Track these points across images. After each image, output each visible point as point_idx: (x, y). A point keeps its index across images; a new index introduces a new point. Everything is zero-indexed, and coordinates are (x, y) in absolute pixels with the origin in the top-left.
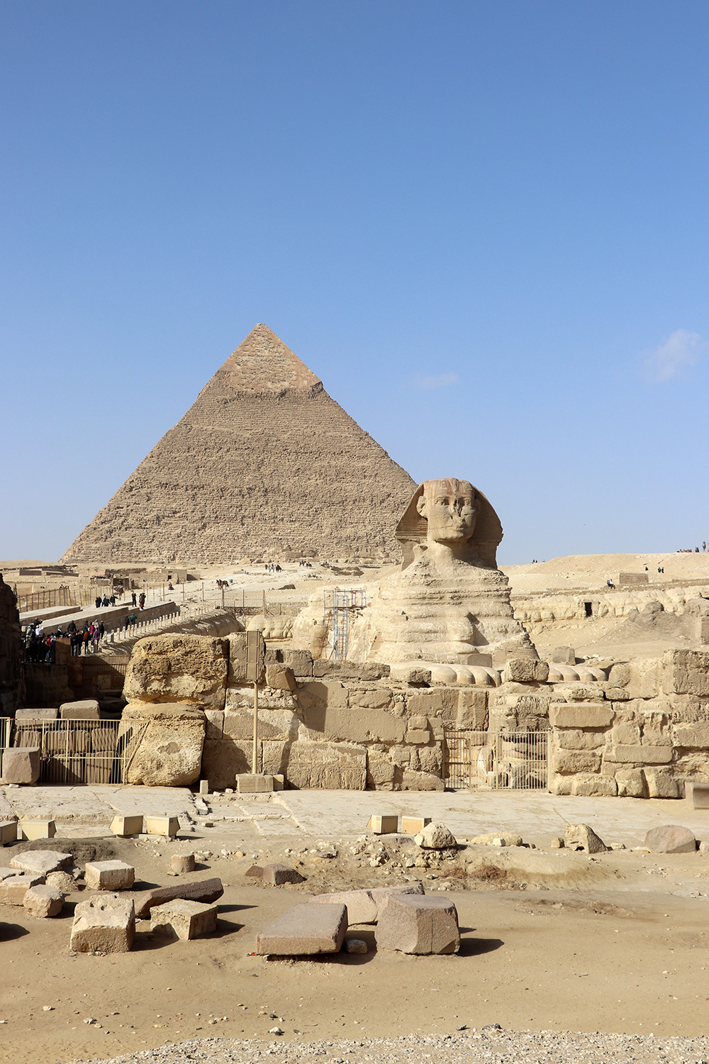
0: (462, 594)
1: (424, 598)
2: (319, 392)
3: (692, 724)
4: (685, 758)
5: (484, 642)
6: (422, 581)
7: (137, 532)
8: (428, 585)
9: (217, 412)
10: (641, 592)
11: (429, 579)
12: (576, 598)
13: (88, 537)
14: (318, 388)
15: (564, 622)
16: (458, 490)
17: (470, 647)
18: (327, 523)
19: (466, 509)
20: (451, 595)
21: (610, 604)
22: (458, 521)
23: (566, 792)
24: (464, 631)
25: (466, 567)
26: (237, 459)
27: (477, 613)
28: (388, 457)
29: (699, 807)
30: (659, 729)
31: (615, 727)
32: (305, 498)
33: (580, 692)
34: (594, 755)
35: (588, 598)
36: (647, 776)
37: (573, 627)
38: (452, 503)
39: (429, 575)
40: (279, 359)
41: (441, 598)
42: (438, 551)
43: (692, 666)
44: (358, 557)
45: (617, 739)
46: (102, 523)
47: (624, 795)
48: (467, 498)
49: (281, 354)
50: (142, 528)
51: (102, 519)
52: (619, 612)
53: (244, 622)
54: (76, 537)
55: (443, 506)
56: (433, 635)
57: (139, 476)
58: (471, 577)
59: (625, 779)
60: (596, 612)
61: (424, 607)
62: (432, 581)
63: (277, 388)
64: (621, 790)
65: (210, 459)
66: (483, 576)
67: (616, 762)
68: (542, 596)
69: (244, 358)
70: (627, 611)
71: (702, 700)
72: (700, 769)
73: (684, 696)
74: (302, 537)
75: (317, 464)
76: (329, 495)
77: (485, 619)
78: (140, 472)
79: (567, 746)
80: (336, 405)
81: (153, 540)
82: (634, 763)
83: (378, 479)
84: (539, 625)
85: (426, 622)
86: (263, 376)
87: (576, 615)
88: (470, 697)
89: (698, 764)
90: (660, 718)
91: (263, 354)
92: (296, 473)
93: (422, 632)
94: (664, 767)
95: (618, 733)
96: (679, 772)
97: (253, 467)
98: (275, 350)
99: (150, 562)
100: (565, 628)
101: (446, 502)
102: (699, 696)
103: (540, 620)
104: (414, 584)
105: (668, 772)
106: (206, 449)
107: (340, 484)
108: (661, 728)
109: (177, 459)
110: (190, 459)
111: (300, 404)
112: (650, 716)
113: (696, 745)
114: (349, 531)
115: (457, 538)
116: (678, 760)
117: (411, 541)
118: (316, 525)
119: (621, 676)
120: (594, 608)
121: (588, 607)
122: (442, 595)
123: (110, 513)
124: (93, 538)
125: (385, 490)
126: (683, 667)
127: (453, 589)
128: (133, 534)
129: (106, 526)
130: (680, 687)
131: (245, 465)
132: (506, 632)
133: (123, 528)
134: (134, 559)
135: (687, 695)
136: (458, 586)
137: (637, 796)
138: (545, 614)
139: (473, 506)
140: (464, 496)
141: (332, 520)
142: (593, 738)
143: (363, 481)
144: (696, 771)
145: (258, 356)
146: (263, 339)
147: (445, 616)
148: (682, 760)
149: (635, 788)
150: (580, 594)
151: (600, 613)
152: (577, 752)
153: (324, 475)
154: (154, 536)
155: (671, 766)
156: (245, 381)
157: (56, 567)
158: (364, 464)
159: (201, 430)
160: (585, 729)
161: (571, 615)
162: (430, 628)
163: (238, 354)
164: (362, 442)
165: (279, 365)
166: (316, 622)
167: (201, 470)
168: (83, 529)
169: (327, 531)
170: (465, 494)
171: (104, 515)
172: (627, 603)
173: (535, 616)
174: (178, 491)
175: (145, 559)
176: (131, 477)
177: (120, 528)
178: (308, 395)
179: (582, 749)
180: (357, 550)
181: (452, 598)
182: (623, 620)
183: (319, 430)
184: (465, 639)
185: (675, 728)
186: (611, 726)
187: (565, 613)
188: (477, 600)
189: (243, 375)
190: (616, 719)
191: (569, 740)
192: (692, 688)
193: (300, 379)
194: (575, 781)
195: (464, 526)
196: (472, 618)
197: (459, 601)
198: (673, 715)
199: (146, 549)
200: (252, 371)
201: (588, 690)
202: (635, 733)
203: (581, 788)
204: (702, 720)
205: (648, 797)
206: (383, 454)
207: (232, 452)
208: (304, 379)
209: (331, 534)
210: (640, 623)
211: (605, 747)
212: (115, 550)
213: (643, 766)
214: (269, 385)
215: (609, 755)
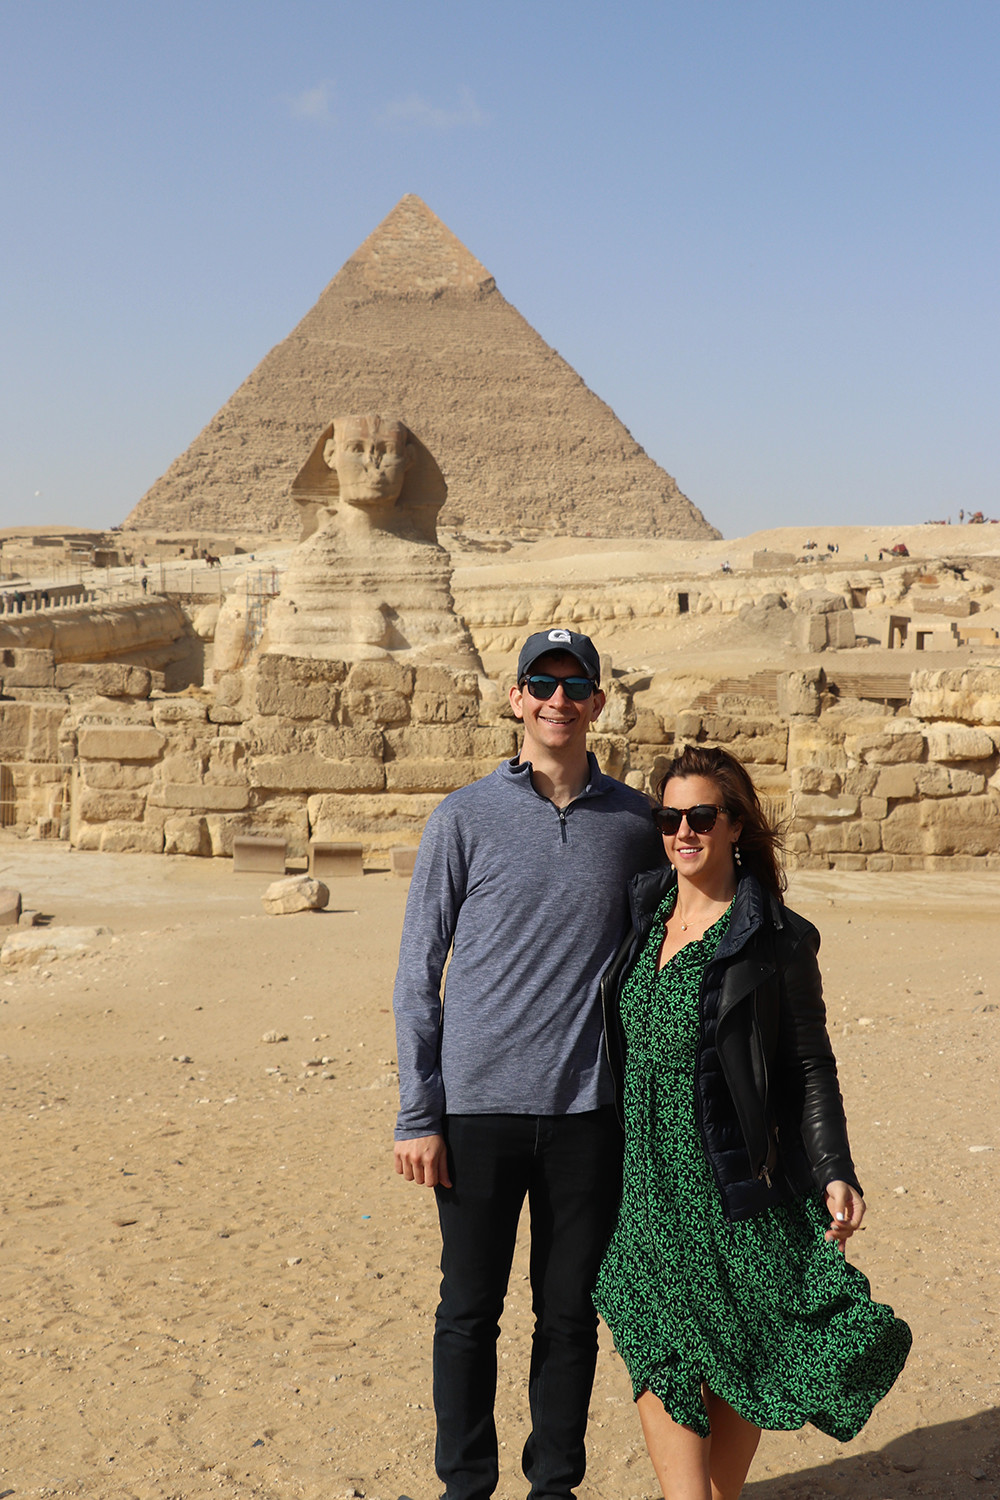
0: (379, 578)
1: (323, 583)
2: (490, 292)
3: (280, 757)
4: (269, 804)
5: (403, 644)
6: (322, 559)
7: (225, 488)
8: (331, 564)
9: (343, 320)
10: (763, 580)
11: (334, 556)
12: (666, 587)
13: (158, 494)
14: (488, 287)
15: (646, 621)
16: (377, 431)
17: (381, 652)
18: (493, 478)
19: (389, 458)
20: (362, 579)
21: (715, 596)
22: (374, 474)
23: (92, 846)
24: (373, 629)
25: (389, 540)
26: (370, 386)
27: (396, 604)
28: (584, 386)
29: (240, 868)
30: (231, 762)
31: (167, 759)
32: (463, 443)
33: (171, 712)
34: (134, 797)
35: (683, 587)
36: (210, 827)
37: (658, 627)
38: (368, 449)
39: (334, 551)
40: (435, 244)
41: (348, 583)
42: (350, 516)
43: (286, 676)
44: (519, 526)
45: (168, 776)
46: (179, 475)
47: (174, 850)
48: (390, 442)
49: (438, 238)
50: (232, 482)
51: (178, 470)
52: (727, 607)
53: (193, 614)
54: (142, 494)
55: (355, 454)
56: (330, 634)
57: (231, 410)
58: (395, 554)
59: (178, 830)
60: (695, 607)
61: (324, 595)
62: (337, 559)
63: (429, 286)
64: (169, 844)
65: (332, 386)
66: (413, 553)
67: (165, 807)
68: (618, 583)
69: (386, 243)
70: (739, 605)
71: (299, 724)
72: (292, 819)
73: (272, 718)
74: (458, 498)
75: (483, 395)
76: (497, 439)
77: (408, 613)
78: (233, 404)
79: (96, 783)
80: (513, 310)
81: (248, 500)
82: (192, 808)
83: (568, 416)
84: (610, 624)
85: (323, 616)
86: (411, 269)
87: (665, 610)
88: (44, 716)
89: (288, 811)
90: (232, 748)
91: (412, 238)
92: (452, 407)
93: (314, 629)
94: (235, 815)
95: (170, 768)
96: (259, 822)
97: (392, 398)
98: (429, 232)
99: (243, 531)
100: (647, 629)
101: (359, 447)
102: (294, 719)
103: (613, 617)
104: (311, 563)
105: (242, 821)
106: (326, 373)
107: (513, 424)
108: (235, 762)
109: (285, 386)
110: (304, 386)
111: (462, 309)
112: (218, 745)
113: (283, 786)
114: (524, 490)
115: (371, 499)
116: (259, 805)
117: (314, 502)
118: (477, 481)
119: (230, 690)
120: (691, 601)
121: (683, 601)
122: (349, 579)
123: (190, 461)
124: (165, 495)
125: (578, 432)
126: (273, 678)
127: (365, 570)
128: (221, 490)
129: (184, 480)
130: (266, 705)
131: (380, 395)
132: (437, 631)
133: (208, 482)
134: (220, 527)
135: (276, 717)
136: (375, 566)
137: (192, 854)
138: (620, 609)
139: (399, 454)
140: (385, 439)
141: (500, 475)
142: (134, 773)
143: (547, 419)
144: (286, 822)
145: (405, 240)
146: (412, 215)
147: (349, 608)
148: (265, 806)
149: (190, 841)
150: (675, 581)
151: (700, 607)
152: (110, 792)
153: (491, 411)
154: (250, 495)
155: (248, 815)
156: (384, 276)
157: (83, 535)
158: (549, 395)
159: (321, 346)
160: (124, 762)
161: (657, 610)
162: (326, 624)
163: (377, 237)
164: (548, 363)
165: (434, 253)
166: (239, 615)
167: (319, 402)
168: (151, 483)
169: (493, 489)
170: (387, 437)
171: (182, 464)
172: (740, 594)
173: (605, 611)
174: (286, 432)
175: (236, 526)
176: (220, 412)
177: (203, 483)
178: (473, 297)
179: (118, 788)
180: (520, 517)
181: (364, 583)
182: (730, 619)
183: (488, 346)
184: (373, 640)
185: (255, 762)
186: (160, 757)
187: (649, 607)
188: (400, 586)
189: (382, 268)
190: (169, 749)
191: (99, 776)
192: (284, 707)
193: (463, 273)
194: (104, 832)
195: (383, 484)
196: (388, 612)
197: (375, 587)
198: (253, 744)
199: (238, 512)
200: (396, 262)
201: (185, 708)
202: (194, 768)
203: (110, 841)
204: (296, 752)
205: (210, 855)
206: (577, 381)
207: (363, 376)
208: (469, 273)
209: (498, 494)
210: (750, 623)
211: (152, 786)
212: (195, 513)
213: (206, 813)
214: (419, 281)
215: (156, 797)
